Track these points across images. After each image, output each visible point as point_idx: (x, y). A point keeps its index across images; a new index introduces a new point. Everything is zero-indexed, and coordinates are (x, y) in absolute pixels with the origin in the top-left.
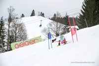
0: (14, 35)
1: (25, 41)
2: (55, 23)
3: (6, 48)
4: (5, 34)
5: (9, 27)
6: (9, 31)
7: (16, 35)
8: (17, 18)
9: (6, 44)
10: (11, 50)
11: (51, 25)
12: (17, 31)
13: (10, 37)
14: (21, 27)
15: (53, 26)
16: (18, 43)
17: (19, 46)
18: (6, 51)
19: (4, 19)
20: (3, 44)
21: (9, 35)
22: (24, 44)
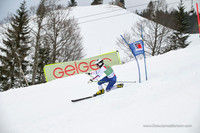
0: (51, 47)
1: (78, 62)
4: (29, 45)
5: (40, 27)
6: (38, 37)
7: (55, 47)
8: (59, 7)
12: (59, 39)
13: (42, 51)
14: (69, 28)
15: (147, 30)
16: (63, 65)
17: (65, 73)
18: (30, 84)
20: (24, 68)
21: (37, 46)
22: (76, 70)
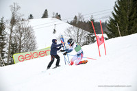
0: (18, 43)
1: (32, 52)
2: (76, 29)
3: (6, 60)
4: (6, 42)
5: (11, 31)
6: (11, 37)
7: (20, 42)
8: (23, 20)
9: (6, 55)
10: (13, 63)
11: (69, 31)
12: (22, 38)
13: (13, 45)
14: (28, 32)
15: (73, 32)
16: (24, 54)
17: (25, 58)
18: (6, 64)
19: (4, 20)
20: (3, 55)
21: (10, 43)
22: (31, 57)
